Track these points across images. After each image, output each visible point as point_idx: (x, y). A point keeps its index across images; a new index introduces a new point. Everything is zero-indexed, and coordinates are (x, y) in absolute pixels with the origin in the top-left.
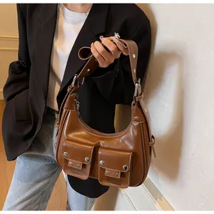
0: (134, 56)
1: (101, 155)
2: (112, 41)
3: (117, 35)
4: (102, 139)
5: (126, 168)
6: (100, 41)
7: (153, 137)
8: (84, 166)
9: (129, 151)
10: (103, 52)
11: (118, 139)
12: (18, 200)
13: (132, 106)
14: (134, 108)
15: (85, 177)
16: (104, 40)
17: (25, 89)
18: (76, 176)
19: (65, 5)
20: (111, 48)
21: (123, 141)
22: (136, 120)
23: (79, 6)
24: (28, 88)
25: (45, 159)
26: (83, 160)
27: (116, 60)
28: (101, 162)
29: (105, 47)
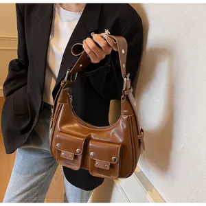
0: (123, 52)
1: (92, 147)
2: (102, 37)
3: (107, 32)
4: (93, 132)
5: (115, 160)
6: (91, 37)
7: (142, 130)
8: (76, 157)
9: (118, 144)
10: (94, 48)
11: (108, 132)
12: (18, 192)
13: (122, 100)
14: (123, 102)
15: (76, 168)
16: (95, 36)
17: (23, 86)
18: (68, 166)
19: (61, 4)
20: (102, 44)
21: (113, 134)
22: (125, 114)
23: (74, 6)
24: (26, 84)
25: (42, 152)
26: (75, 152)
27: (107, 56)
28: (92, 153)
29: (96, 43)
